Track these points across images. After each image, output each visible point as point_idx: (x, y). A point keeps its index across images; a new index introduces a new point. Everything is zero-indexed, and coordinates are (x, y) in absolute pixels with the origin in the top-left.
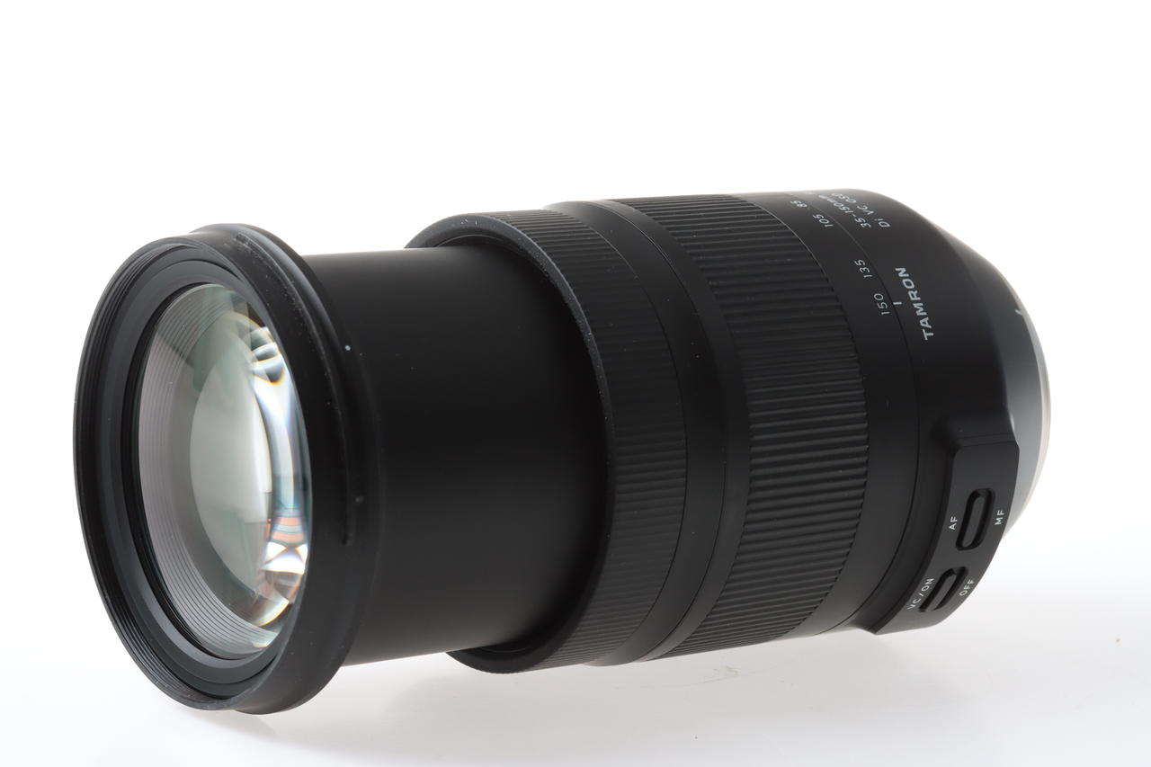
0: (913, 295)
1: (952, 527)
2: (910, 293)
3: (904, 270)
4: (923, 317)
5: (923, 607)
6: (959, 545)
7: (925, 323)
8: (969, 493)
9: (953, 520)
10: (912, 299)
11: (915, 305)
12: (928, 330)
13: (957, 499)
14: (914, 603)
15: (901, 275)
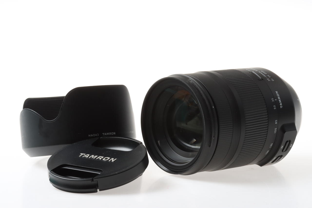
0: (279, 98)
1: (282, 148)
2: (278, 97)
3: (277, 92)
4: (281, 103)
5: (273, 162)
6: (282, 151)
7: (281, 104)
8: (287, 141)
9: (282, 146)
10: (279, 99)
11: (279, 100)
12: (281, 106)
13: (284, 143)
14: (271, 162)
15: (276, 93)
